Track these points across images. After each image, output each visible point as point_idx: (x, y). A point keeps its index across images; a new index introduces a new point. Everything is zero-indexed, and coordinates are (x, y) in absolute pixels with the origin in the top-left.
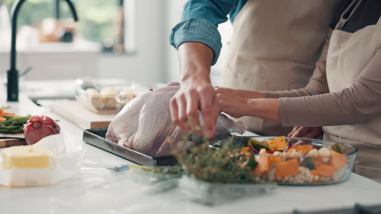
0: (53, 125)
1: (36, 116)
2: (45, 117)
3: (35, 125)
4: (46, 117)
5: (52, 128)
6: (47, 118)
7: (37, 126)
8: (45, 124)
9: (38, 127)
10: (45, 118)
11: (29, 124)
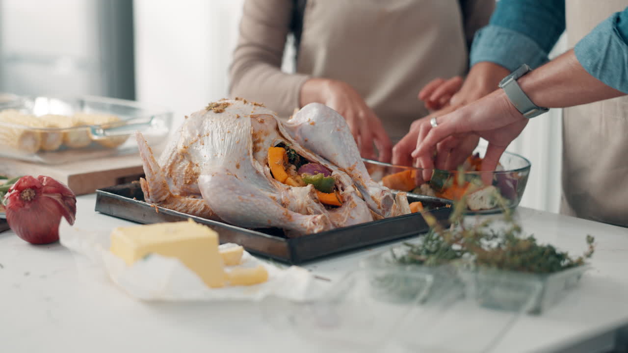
0: (61, 194)
1: (27, 178)
2: (45, 178)
3: (25, 195)
4: (48, 178)
5: (59, 200)
6: (49, 181)
7: (29, 198)
8: (46, 192)
9: (32, 200)
10: (47, 180)
11: (14, 191)
